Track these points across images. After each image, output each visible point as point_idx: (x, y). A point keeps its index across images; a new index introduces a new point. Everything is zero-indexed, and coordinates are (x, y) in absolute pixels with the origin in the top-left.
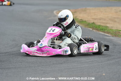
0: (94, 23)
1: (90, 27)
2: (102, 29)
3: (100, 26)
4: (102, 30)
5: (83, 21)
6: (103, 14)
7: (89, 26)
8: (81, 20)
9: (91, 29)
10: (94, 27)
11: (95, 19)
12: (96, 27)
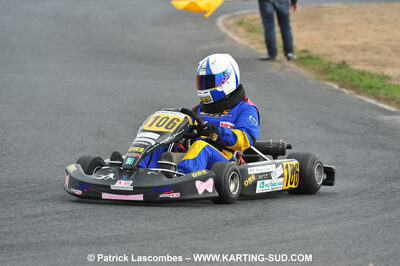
0: (344, 62)
1: (332, 80)
2: (371, 87)
3: (363, 73)
4: (369, 91)
5: (310, 57)
6: (375, 30)
7: (330, 77)
8: (304, 51)
9: (336, 87)
10: (347, 77)
11: (348, 49)
12: (353, 80)
